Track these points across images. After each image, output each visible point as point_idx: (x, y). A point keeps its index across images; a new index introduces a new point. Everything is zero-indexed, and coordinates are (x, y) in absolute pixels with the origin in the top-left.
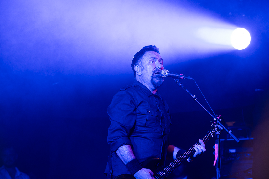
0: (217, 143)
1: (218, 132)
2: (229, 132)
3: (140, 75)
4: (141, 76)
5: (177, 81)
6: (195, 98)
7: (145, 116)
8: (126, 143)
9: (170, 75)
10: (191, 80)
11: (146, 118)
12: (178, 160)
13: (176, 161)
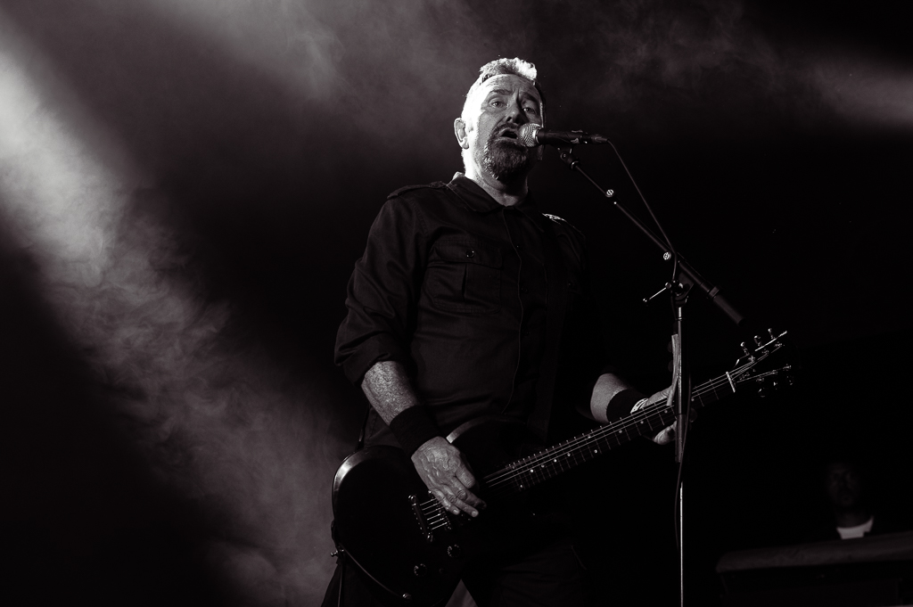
0: (677, 333)
1: (679, 297)
2: (711, 293)
3: (466, 146)
4: (467, 149)
5: (565, 152)
6: (613, 198)
9: (544, 138)
11: (463, 274)
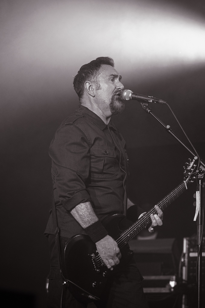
0: (199, 190)
1: (200, 175)
3: (93, 95)
4: (94, 97)
5: (145, 105)
6: (169, 129)
7: (102, 158)
8: (86, 200)
9: (135, 98)
10: (164, 104)
11: (103, 161)
12: (145, 217)
13: (143, 218)
